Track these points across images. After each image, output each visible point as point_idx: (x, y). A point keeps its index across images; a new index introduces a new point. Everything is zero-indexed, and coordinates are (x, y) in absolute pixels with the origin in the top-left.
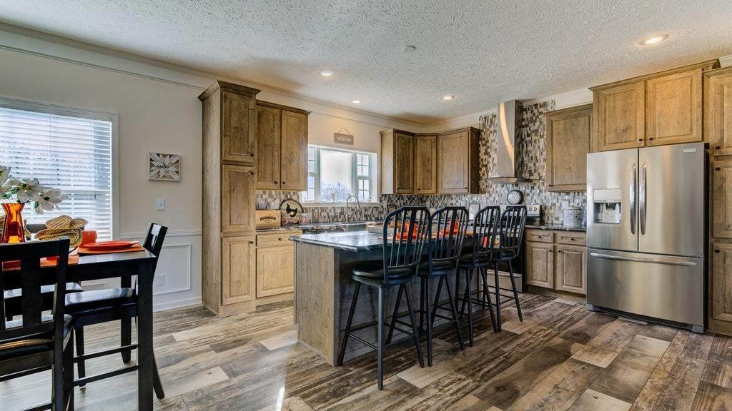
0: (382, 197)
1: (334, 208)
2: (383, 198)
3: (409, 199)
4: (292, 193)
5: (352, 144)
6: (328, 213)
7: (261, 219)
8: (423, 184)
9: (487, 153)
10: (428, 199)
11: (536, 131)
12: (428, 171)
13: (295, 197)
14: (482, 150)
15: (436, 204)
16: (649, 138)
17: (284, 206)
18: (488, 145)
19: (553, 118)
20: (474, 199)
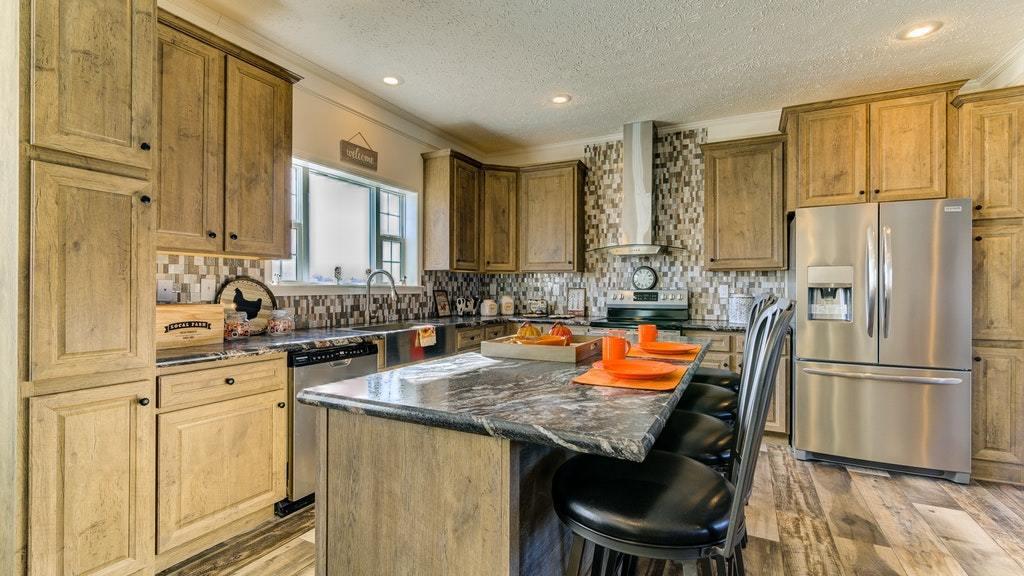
0: (428, 274)
1: (339, 296)
2: (427, 278)
3: (465, 280)
4: (247, 264)
5: (374, 167)
6: (328, 309)
7: (168, 329)
8: (495, 255)
9: (597, 206)
10: (494, 280)
11: (679, 175)
12: (503, 231)
13: (254, 273)
14: (590, 200)
15: (509, 289)
16: (873, 189)
17: (229, 293)
18: (600, 192)
19: (717, 154)
20: (575, 281)
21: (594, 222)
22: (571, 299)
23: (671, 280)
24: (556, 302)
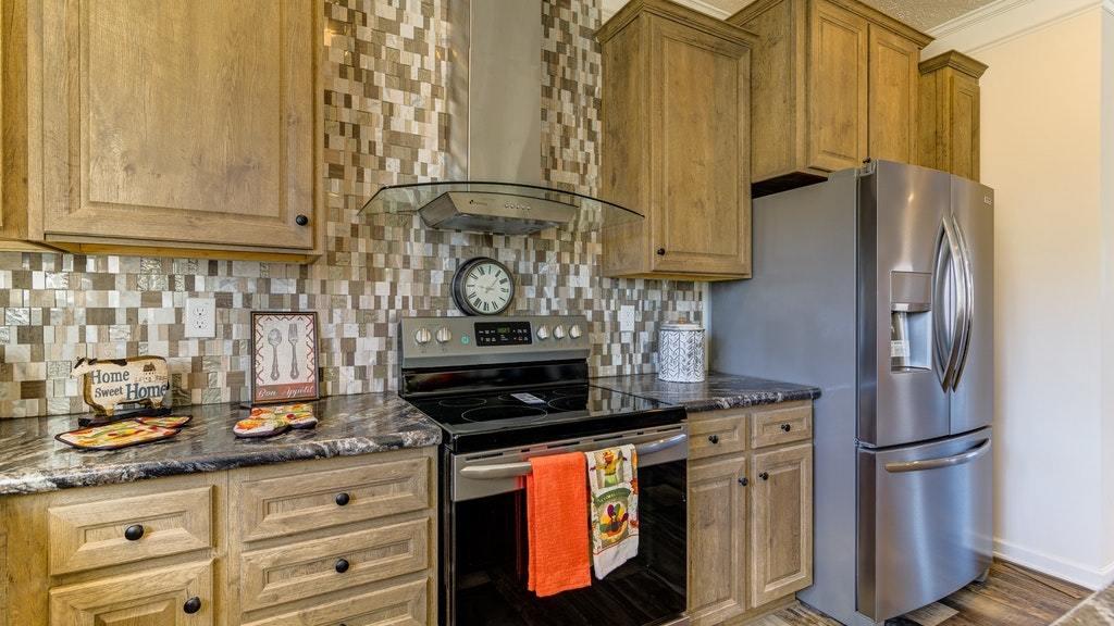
9: (356, 71)
18: (365, 33)
20: (277, 287)
21: (346, 116)
22: (265, 349)
23: (540, 293)
24: (197, 364)
